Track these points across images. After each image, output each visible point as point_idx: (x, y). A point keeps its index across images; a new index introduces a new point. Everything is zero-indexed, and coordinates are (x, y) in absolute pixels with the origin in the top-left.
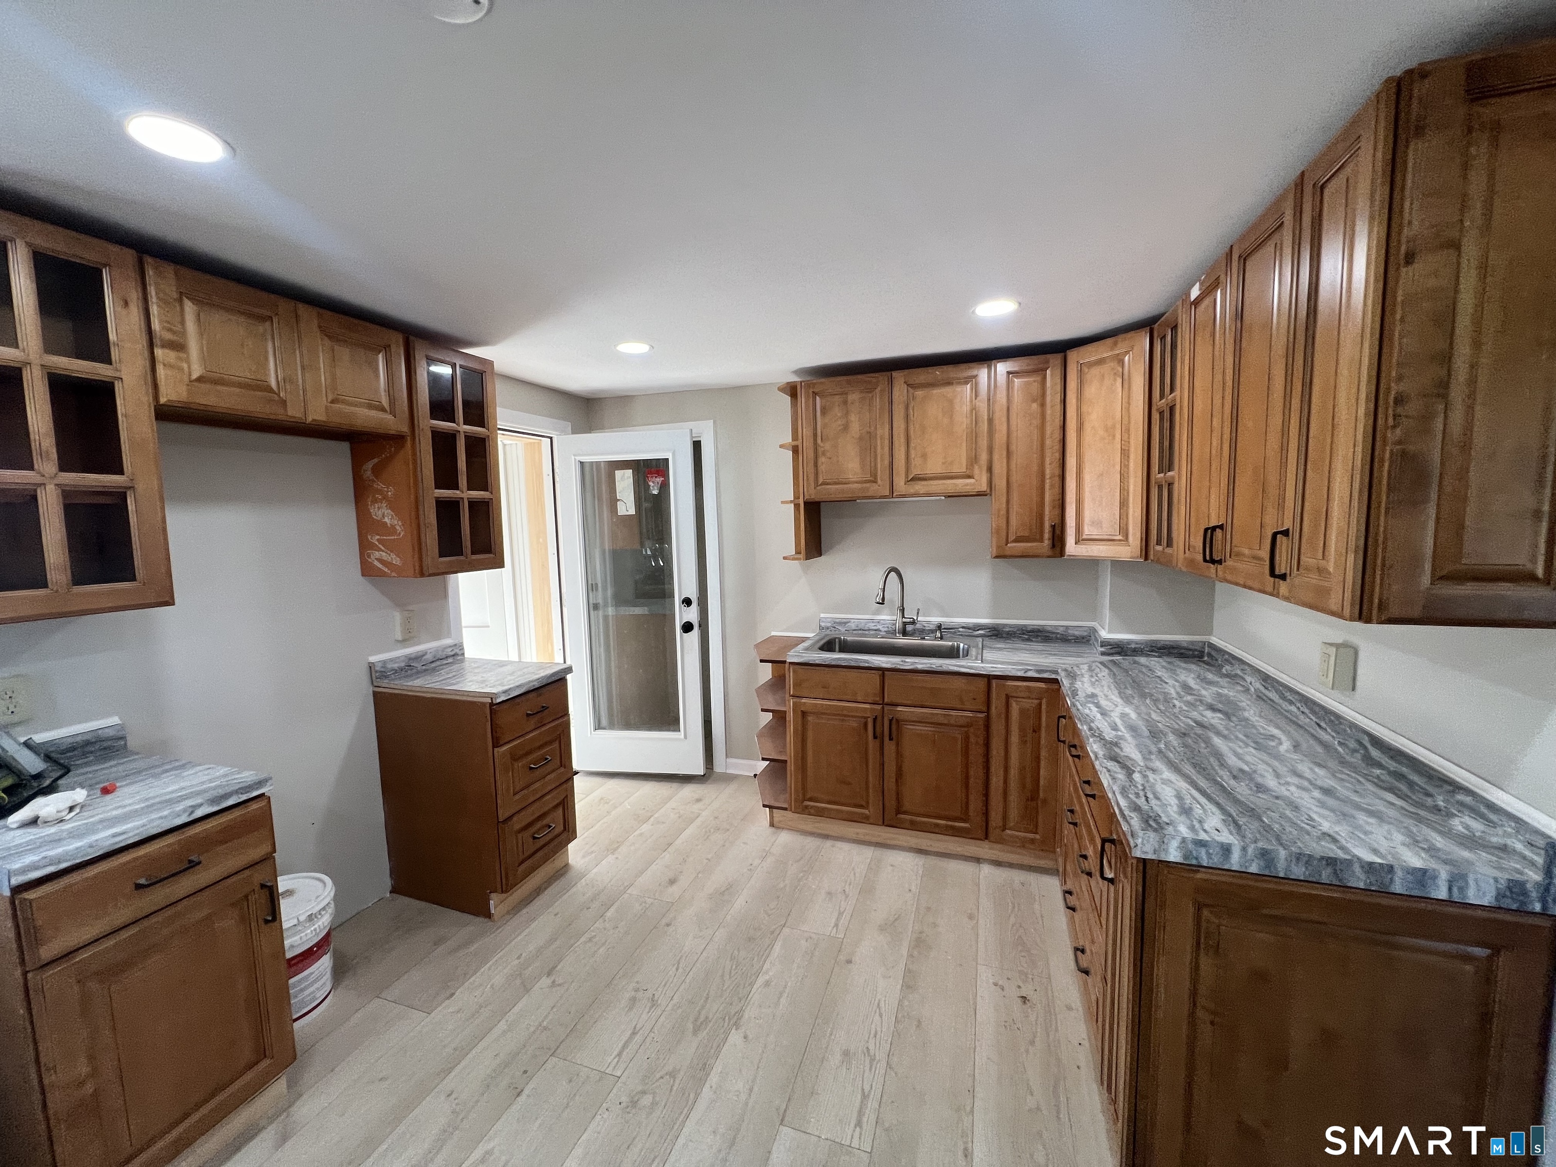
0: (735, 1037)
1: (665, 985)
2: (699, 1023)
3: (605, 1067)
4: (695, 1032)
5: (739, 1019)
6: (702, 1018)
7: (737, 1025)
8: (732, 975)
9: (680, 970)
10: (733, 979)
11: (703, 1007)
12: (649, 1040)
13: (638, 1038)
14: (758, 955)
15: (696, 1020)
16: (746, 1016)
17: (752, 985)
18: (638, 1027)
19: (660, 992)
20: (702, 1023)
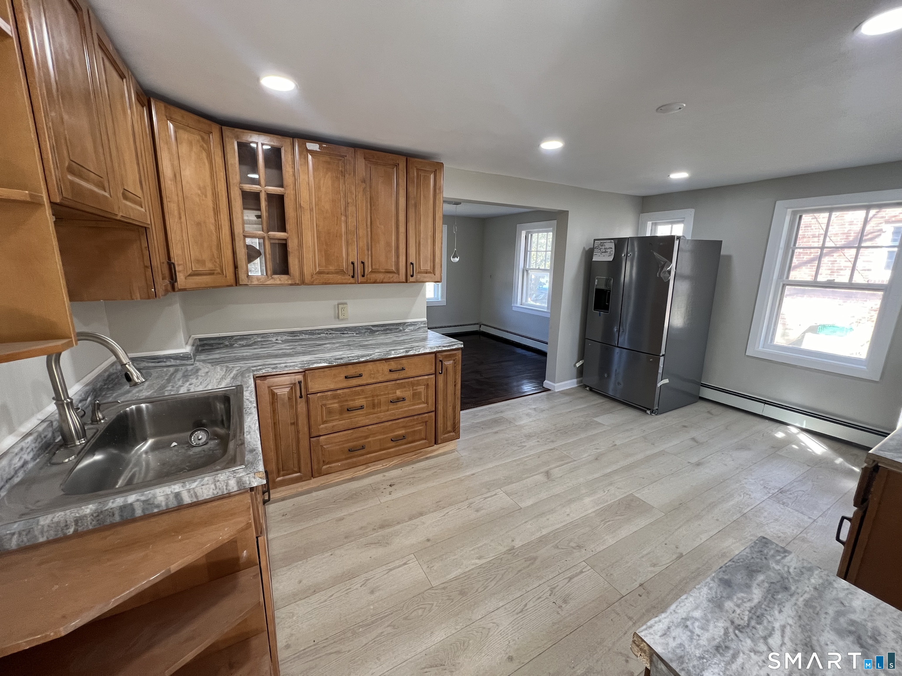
0: (518, 543)
1: (540, 598)
2: (532, 561)
3: (590, 571)
4: (535, 559)
5: (510, 550)
6: (529, 562)
7: (513, 548)
8: (495, 576)
9: (524, 603)
10: (496, 573)
11: (524, 568)
12: (563, 570)
13: (569, 574)
14: (468, 578)
15: (532, 563)
16: (505, 549)
17: (489, 562)
18: (567, 581)
19: (545, 595)
20: (530, 560)
